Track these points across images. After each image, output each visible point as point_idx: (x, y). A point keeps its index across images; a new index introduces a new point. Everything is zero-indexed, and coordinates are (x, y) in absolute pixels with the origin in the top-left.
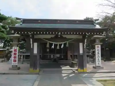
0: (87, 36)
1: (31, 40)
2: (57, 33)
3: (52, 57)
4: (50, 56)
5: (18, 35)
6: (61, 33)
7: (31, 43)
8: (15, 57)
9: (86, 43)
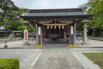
0: (76, 21)
1: (36, 25)
2: (53, 20)
3: (52, 36)
4: (51, 36)
5: (27, 22)
6: (57, 20)
7: (36, 27)
8: (26, 37)
9: (75, 27)
